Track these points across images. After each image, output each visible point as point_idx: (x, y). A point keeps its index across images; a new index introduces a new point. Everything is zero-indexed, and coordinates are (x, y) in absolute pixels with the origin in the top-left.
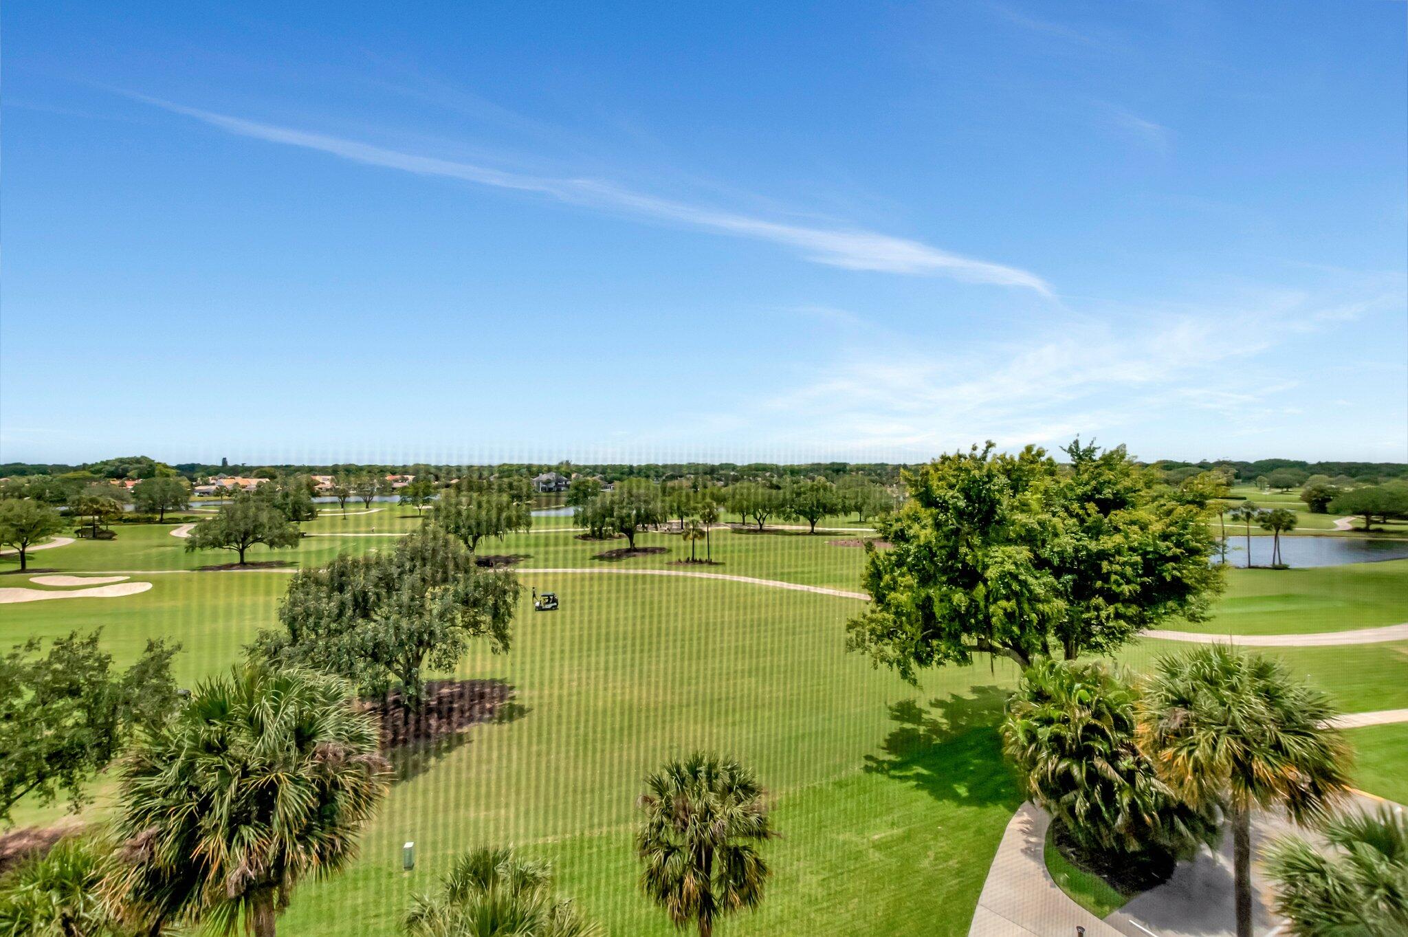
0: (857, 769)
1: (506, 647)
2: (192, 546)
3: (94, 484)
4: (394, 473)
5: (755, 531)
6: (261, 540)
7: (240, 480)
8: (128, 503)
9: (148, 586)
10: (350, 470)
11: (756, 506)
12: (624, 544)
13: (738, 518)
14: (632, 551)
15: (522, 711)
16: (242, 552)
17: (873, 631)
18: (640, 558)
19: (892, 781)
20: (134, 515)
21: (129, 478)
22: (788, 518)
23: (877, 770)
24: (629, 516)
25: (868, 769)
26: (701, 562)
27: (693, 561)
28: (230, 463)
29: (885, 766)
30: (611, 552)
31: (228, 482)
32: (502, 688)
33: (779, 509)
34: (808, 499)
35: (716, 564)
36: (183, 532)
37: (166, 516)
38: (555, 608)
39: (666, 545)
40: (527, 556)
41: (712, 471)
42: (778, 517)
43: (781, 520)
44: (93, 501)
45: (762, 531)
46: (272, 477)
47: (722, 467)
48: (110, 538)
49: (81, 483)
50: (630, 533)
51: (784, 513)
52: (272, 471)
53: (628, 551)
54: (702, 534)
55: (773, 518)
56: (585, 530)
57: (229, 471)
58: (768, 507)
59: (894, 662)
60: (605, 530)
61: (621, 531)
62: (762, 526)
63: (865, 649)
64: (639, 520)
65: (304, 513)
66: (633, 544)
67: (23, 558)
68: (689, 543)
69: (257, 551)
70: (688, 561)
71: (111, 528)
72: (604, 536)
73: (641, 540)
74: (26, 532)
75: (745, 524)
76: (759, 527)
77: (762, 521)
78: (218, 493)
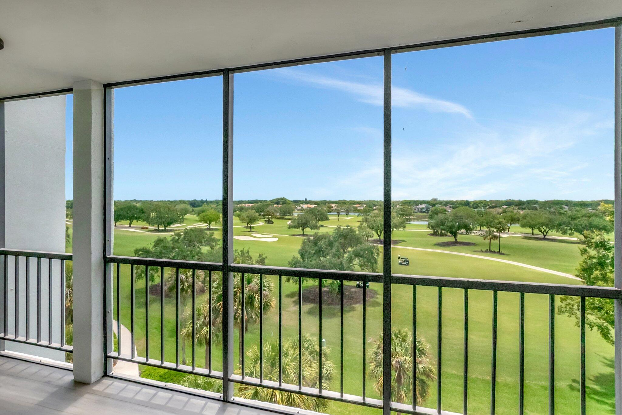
0: (563, 384)
2: (290, 227)
3: (271, 206)
4: (359, 204)
5: (541, 239)
6: (308, 227)
7: (309, 205)
8: (278, 213)
9: (276, 239)
10: (344, 202)
11: (543, 224)
12: (452, 239)
13: (529, 230)
14: (456, 243)
15: (379, 304)
16: (303, 230)
18: (458, 247)
20: (279, 217)
21: (280, 205)
22: (565, 232)
24: (454, 226)
26: (494, 252)
27: (490, 251)
28: (308, 200)
31: (305, 207)
32: (373, 293)
33: (559, 227)
34: (584, 221)
35: (504, 254)
36: (289, 222)
37: (287, 217)
39: (475, 242)
40: (404, 241)
41: (520, 204)
42: (558, 231)
44: (268, 211)
45: (544, 238)
46: (319, 204)
48: (272, 224)
49: (268, 206)
50: (454, 234)
51: (561, 230)
52: (319, 202)
53: (453, 242)
54: (495, 237)
55: (554, 232)
56: (431, 231)
57: (306, 202)
58: (550, 225)
59: (595, 325)
60: (441, 232)
61: (450, 232)
62: (545, 236)
63: (573, 314)
64: (460, 228)
65: (324, 218)
66: (456, 240)
67: (251, 228)
68: (487, 241)
69: (308, 230)
70: (487, 251)
71: (273, 220)
72: (442, 235)
73: (460, 238)
74: (252, 220)
75: (533, 234)
76: (543, 236)
77: (545, 233)
78: (302, 210)
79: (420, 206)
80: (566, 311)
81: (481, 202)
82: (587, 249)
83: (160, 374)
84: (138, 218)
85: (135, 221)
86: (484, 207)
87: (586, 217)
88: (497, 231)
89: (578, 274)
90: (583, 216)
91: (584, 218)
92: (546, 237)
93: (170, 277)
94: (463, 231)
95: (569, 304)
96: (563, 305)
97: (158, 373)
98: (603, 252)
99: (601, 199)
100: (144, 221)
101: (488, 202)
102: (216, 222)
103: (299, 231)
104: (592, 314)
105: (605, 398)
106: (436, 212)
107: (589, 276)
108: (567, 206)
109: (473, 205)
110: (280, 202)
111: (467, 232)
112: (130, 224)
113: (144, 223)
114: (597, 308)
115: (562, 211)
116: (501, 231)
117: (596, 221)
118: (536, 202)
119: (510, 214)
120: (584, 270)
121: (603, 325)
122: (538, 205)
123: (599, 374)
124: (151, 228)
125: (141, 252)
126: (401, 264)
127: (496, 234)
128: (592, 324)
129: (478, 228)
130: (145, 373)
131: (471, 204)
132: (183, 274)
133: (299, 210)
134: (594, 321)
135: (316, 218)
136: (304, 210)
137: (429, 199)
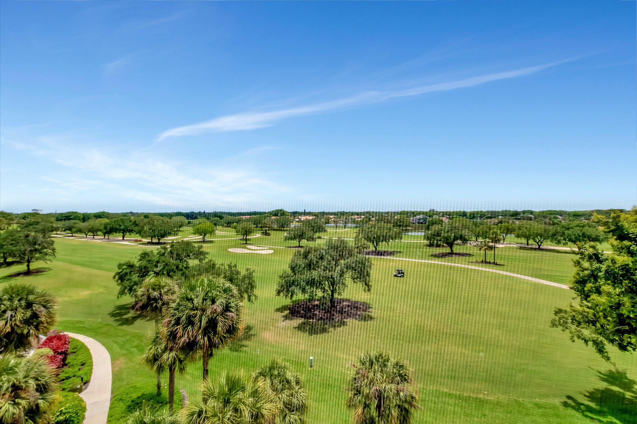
0: (557, 402)
1: (369, 290)
2: (286, 239)
3: (268, 218)
4: (358, 215)
5: (535, 249)
6: (304, 238)
7: (307, 216)
8: (275, 225)
9: (271, 251)
10: (343, 214)
11: (537, 235)
12: (448, 250)
13: (524, 241)
14: (451, 254)
15: (371, 318)
16: (299, 242)
17: (573, 318)
19: (584, 418)
20: (277, 229)
21: (278, 216)
22: (559, 242)
23: (573, 408)
24: (450, 237)
25: (566, 404)
26: (490, 263)
27: (485, 262)
28: (306, 211)
29: (582, 407)
30: (439, 254)
31: (303, 218)
32: (366, 307)
33: (554, 237)
34: (578, 231)
35: (500, 265)
36: (286, 234)
37: (285, 229)
38: (403, 276)
39: (471, 252)
40: (400, 252)
41: (515, 215)
42: (552, 241)
43: (554, 244)
44: (265, 224)
45: (539, 249)
46: (318, 216)
47: (524, 212)
48: (269, 236)
49: (265, 217)
50: (451, 245)
51: (556, 240)
53: (449, 253)
54: (491, 248)
55: (549, 242)
56: (427, 242)
57: (305, 214)
58: (545, 236)
59: (589, 340)
60: (437, 243)
61: (446, 243)
62: (539, 246)
63: (567, 328)
64: (456, 238)
65: (321, 229)
66: (452, 251)
67: (246, 240)
68: (482, 252)
69: (304, 242)
70: (482, 262)
71: (270, 232)
72: (438, 246)
73: (456, 249)
74: (247, 232)
75: (528, 244)
76: (537, 247)
77: (540, 244)
78: (300, 221)
79: (418, 217)
80: (560, 324)
81: (478, 213)
82: (581, 261)
83: (132, 398)
84: (131, 231)
85: (128, 234)
86: (481, 217)
87: (580, 227)
88: (492, 242)
89: (572, 286)
90: (577, 226)
91: (578, 228)
92: (541, 247)
93: (143, 295)
94: (459, 241)
95: (564, 317)
96: (557, 318)
97: (130, 397)
98: (596, 265)
99: (593, 209)
100: (137, 233)
101: (485, 212)
102: (211, 234)
103: (295, 243)
104: (586, 328)
105: (600, 416)
106: (433, 223)
107: (583, 289)
108: (561, 216)
109: (470, 216)
110: (278, 213)
111: (463, 242)
112: (123, 237)
113: (138, 235)
114: (592, 322)
115: (556, 221)
116: (496, 242)
117: (589, 231)
118: (531, 212)
119: (506, 224)
120: (578, 282)
121: (597, 339)
122: (534, 215)
123: (595, 389)
124: (145, 240)
125: (125, 267)
126: (395, 276)
127: (490, 244)
128: (587, 338)
129: (474, 239)
130: (117, 397)
131: (468, 215)
132: (157, 291)
133: (296, 222)
134: (589, 336)
135: (313, 230)
136: (301, 221)
137: (427, 210)
